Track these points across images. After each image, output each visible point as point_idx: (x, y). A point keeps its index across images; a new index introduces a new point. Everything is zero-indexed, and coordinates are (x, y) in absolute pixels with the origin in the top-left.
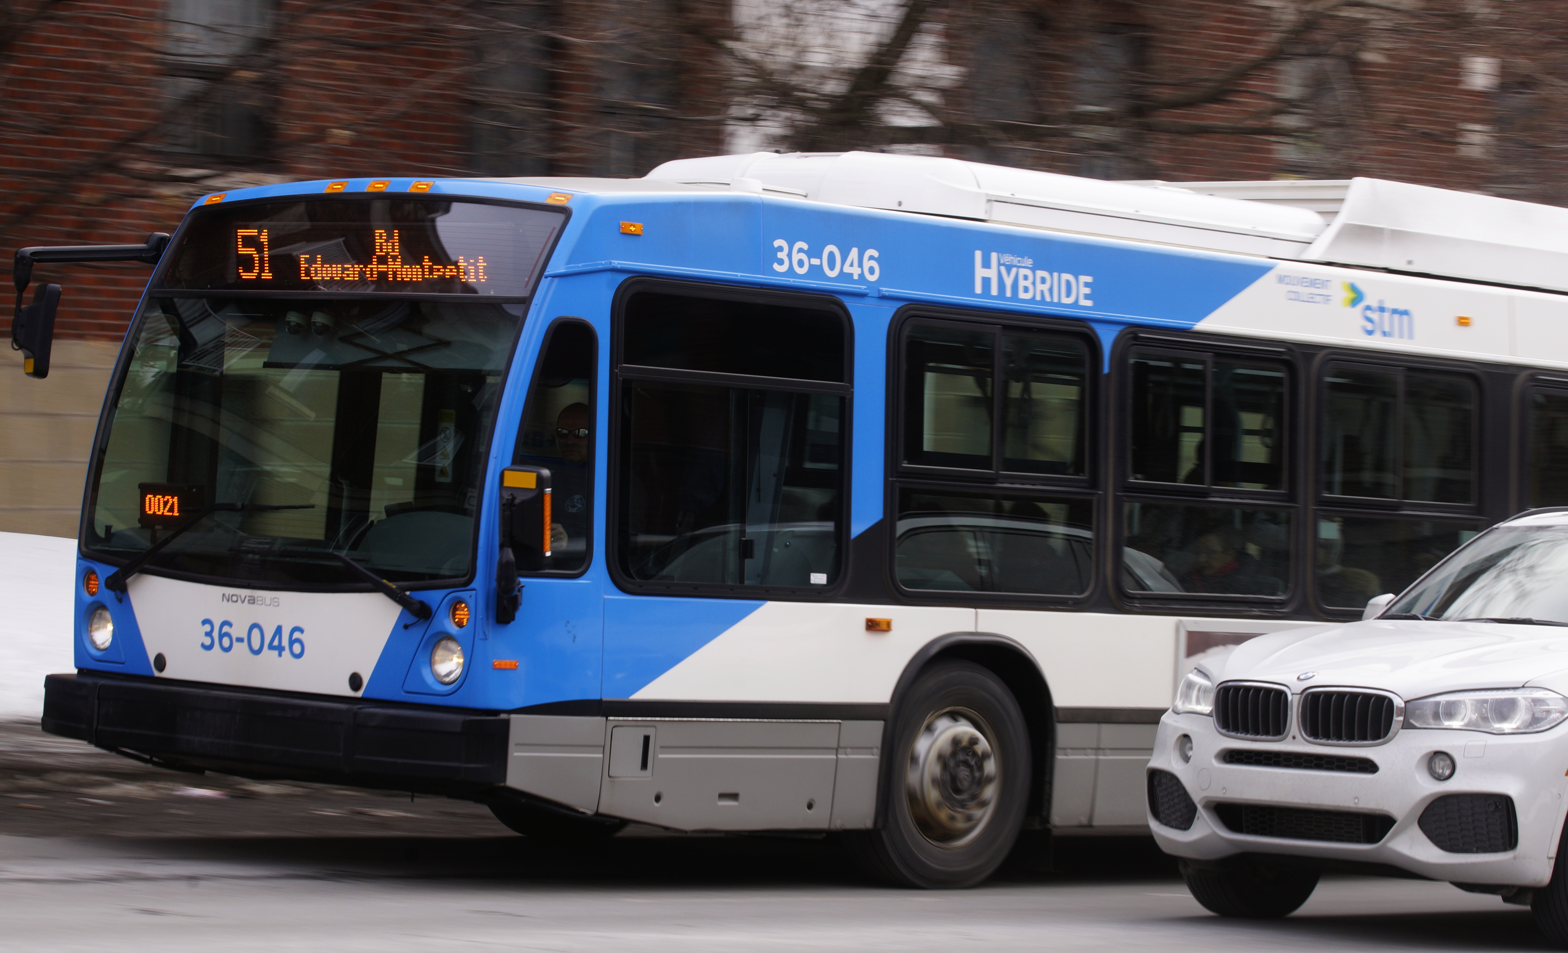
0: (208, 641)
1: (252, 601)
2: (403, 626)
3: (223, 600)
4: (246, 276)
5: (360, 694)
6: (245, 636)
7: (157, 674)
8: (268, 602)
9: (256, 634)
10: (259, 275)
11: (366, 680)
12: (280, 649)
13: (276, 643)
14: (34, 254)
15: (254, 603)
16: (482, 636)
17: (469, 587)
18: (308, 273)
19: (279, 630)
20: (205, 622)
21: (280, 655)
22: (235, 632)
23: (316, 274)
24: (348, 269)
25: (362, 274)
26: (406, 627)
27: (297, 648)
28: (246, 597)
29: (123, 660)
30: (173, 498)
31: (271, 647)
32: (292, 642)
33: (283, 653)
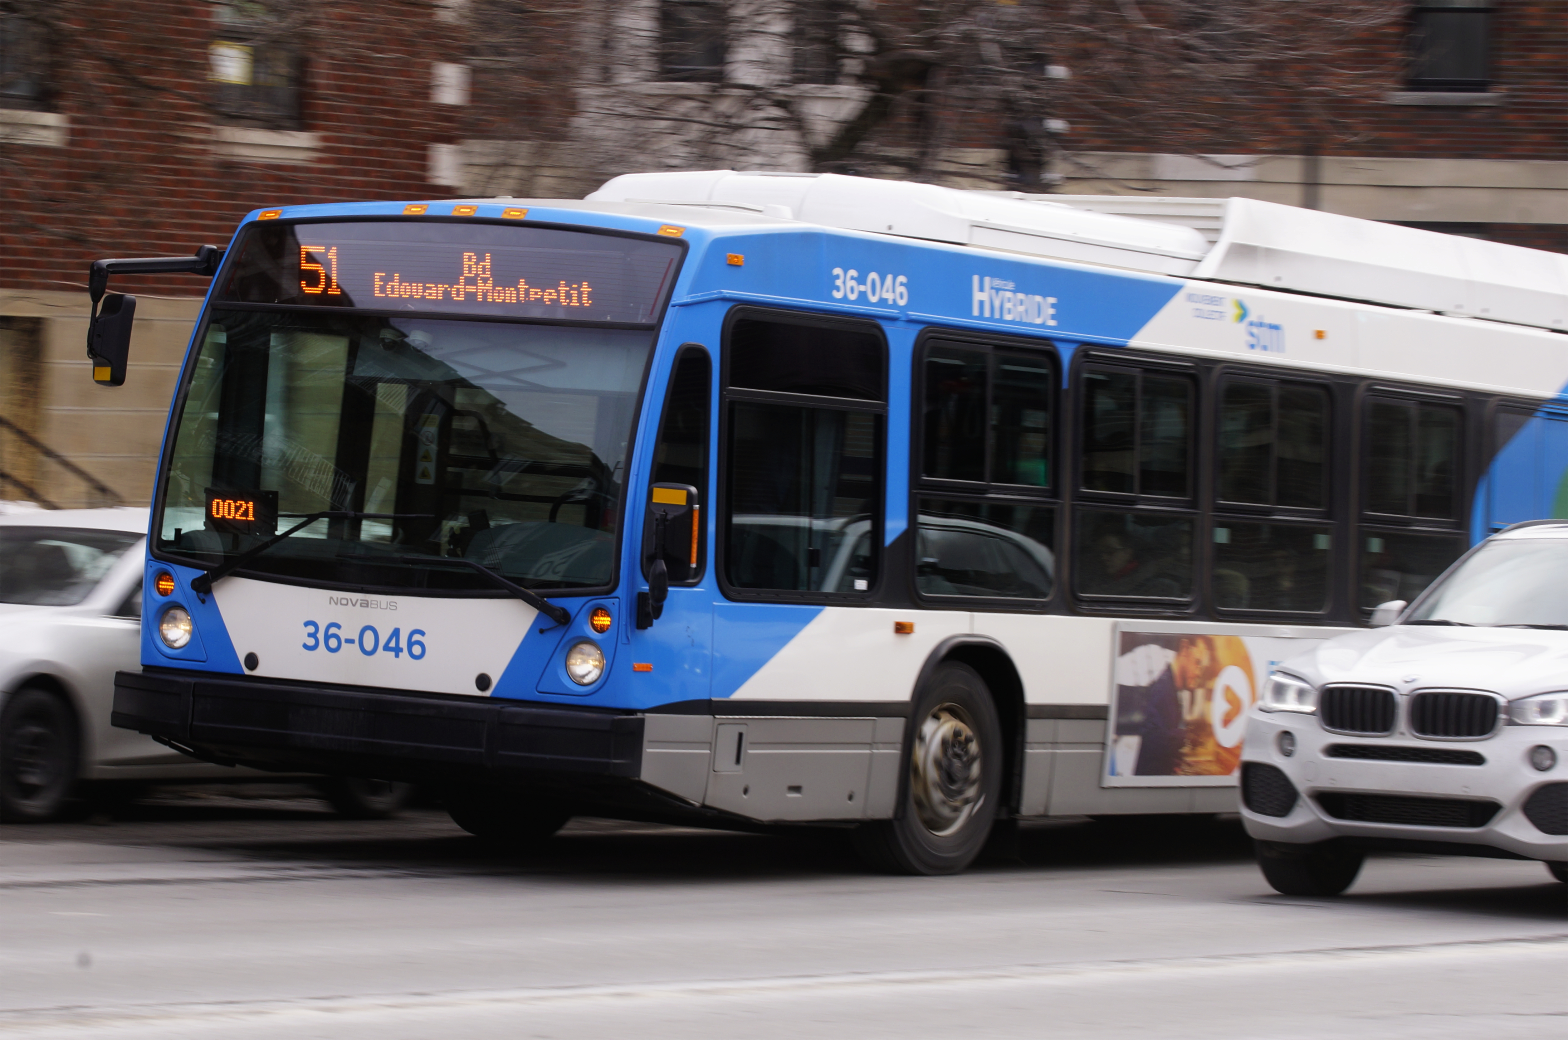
0: (311, 642)
1: (365, 604)
2: (538, 630)
3: (330, 603)
4: (308, 290)
5: (488, 693)
6: (356, 638)
7: (247, 672)
8: (384, 605)
9: (369, 637)
10: (325, 290)
11: (495, 680)
12: (397, 650)
13: (393, 644)
14: (109, 266)
15: (367, 606)
16: (625, 641)
17: (612, 595)
18: (383, 289)
19: (396, 633)
20: (307, 624)
21: (397, 656)
22: (343, 634)
23: (393, 292)
24: (430, 288)
25: (447, 294)
26: (542, 631)
27: (417, 650)
28: (357, 600)
29: (204, 659)
30: (247, 503)
31: (387, 648)
32: (410, 644)
33: (400, 654)
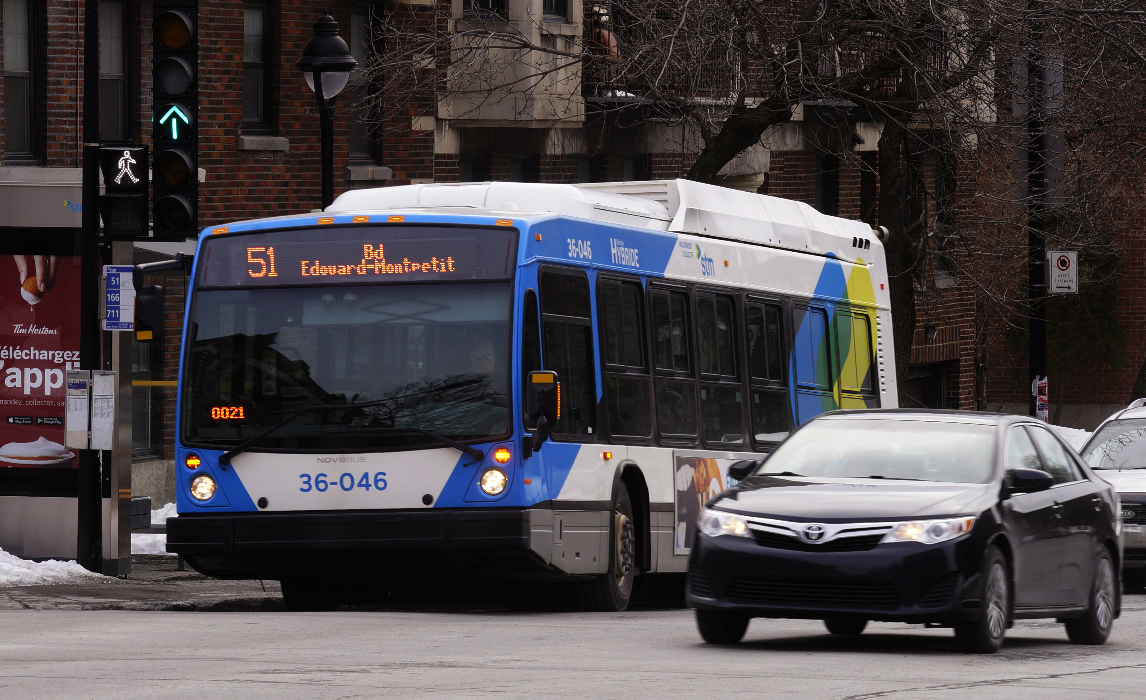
0: (306, 487)
1: (343, 460)
2: (462, 465)
3: (318, 462)
4: (254, 275)
5: (431, 506)
6: (338, 482)
7: (260, 509)
8: (356, 460)
9: (348, 479)
10: (266, 274)
11: (436, 498)
12: (367, 486)
13: (364, 482)
14: (146, 268)
15: (345, 462)
16: (520, 466)
17: (509, 440)
18: (308, 271)
19: (366, 476)
20: (302, 476)
21: (367, 489)
22: (328, 480)
23: (315, 272)
24: (341, 268)
25: (353, 271)
26: (465, 466)
27: (381, 484)
28: (337, 458)
29: (227, 504)
30: (238, 408)
31: (360, 485)
32: (376, 481)
33: (370, 488)
